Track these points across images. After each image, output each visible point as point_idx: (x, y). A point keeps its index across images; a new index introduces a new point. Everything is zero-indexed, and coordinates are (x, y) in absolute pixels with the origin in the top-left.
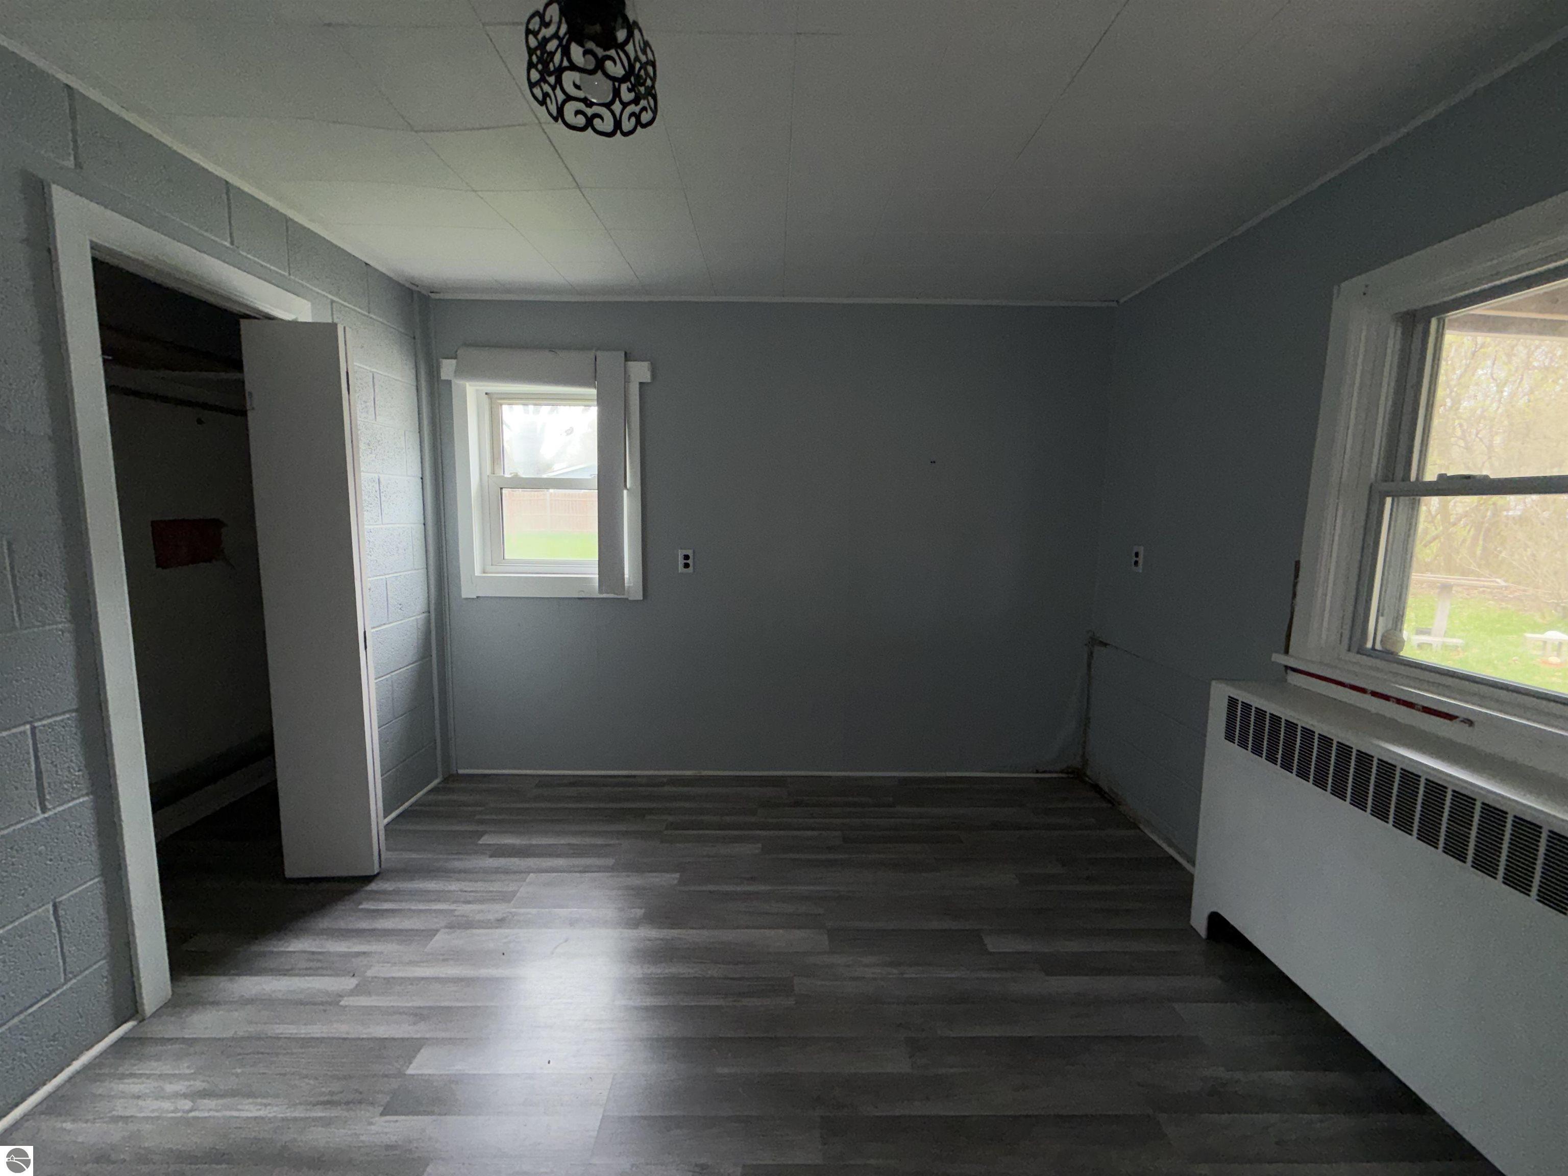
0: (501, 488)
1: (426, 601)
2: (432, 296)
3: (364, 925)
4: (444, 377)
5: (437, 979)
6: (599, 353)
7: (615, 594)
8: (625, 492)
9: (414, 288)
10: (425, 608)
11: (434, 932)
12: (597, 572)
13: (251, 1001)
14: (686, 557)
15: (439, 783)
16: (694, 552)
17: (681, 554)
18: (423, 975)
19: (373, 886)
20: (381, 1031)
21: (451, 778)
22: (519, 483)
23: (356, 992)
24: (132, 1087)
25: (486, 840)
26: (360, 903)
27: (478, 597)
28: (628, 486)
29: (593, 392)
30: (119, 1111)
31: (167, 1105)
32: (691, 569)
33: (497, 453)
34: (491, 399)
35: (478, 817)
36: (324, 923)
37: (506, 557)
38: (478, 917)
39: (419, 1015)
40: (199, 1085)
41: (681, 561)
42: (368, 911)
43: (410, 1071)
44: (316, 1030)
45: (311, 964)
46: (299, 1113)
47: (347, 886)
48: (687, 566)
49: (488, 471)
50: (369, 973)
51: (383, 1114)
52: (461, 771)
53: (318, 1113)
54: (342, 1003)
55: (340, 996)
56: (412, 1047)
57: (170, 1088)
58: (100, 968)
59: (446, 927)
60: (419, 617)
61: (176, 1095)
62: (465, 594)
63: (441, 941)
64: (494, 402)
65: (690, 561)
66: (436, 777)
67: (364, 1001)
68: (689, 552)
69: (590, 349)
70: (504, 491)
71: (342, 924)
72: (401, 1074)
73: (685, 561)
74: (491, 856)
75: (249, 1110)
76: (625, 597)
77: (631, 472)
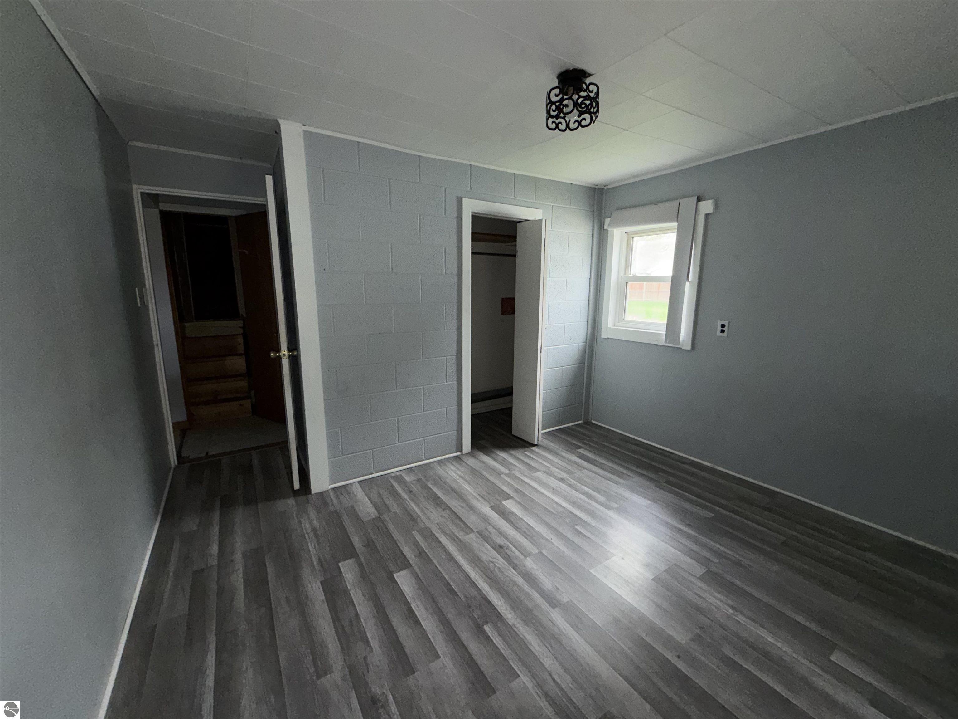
0: (627, 282)
1: (585, 337)
2: (606, 188)
3: (522, 458)
4: (605, 228)
5: (529, 484)
6: (681, 201)
7: (673, 344)
8: (687, 284)
9: (596, 187)
10: (585, 340)
11: (538, 471)
12: (665, 330)
13: (484, 463)
14: (723, 326)
15: (582, 423)
16: (729, 323)
17: (720, 323)
18: (526, 481)
19: (533, 448)
20: (504, 488)
21: (587, 423)
22: (637, 279)
23: (506, 474)
24: (452, 467)
25: (581, 451)
26: (526, 451)
27: (608, 338)
28: (690, 279)
29: (676, 224)
30: (447, 471)
31: (455, 475)
32: (725, 334)
33: (628, 265)
34: (628, 235)
35: (585, 441)
36: (513, 452)
37: (626, 319)
38: (556, 474)
39: (516, 491)
40: (462, 475)
41: (719, 328)
42: (526, 455)
43: (504, 503)
44: (492, 479)
45: (503, 462)
46: (475, 494)
47: (528, 445)
48: (723, 331)
49: (622, 273)
50: (513, 472)
51: (490, 507)
52: (593, 421)
53: (478, 497)
54: (502, 476)
55: (502, 473)
56: (508, 497)
57: (458, 472)
58: (454, 433)
59: (543, 471)
60: (580, 344)
61: (457, 474)
62: (603, 336)
63: (539, 474)
64: (630, 237)
65: (725, 329)
66: (580, 420)
67: (507, 479)
68: (726, 323)
69: (677, 199)
70: (629, 284)
71: (517, 455)
72: (500, 501)
73: (722, 329)
74: (577, 457)
75: (467, 487)
76: (679, 347)
77: (693, 270)
